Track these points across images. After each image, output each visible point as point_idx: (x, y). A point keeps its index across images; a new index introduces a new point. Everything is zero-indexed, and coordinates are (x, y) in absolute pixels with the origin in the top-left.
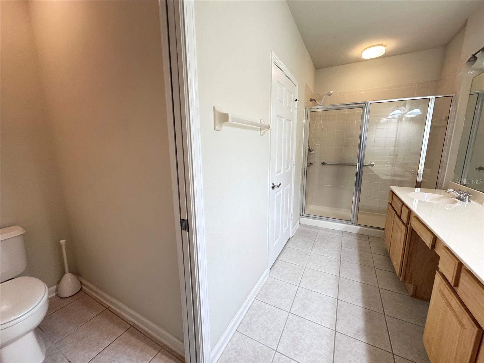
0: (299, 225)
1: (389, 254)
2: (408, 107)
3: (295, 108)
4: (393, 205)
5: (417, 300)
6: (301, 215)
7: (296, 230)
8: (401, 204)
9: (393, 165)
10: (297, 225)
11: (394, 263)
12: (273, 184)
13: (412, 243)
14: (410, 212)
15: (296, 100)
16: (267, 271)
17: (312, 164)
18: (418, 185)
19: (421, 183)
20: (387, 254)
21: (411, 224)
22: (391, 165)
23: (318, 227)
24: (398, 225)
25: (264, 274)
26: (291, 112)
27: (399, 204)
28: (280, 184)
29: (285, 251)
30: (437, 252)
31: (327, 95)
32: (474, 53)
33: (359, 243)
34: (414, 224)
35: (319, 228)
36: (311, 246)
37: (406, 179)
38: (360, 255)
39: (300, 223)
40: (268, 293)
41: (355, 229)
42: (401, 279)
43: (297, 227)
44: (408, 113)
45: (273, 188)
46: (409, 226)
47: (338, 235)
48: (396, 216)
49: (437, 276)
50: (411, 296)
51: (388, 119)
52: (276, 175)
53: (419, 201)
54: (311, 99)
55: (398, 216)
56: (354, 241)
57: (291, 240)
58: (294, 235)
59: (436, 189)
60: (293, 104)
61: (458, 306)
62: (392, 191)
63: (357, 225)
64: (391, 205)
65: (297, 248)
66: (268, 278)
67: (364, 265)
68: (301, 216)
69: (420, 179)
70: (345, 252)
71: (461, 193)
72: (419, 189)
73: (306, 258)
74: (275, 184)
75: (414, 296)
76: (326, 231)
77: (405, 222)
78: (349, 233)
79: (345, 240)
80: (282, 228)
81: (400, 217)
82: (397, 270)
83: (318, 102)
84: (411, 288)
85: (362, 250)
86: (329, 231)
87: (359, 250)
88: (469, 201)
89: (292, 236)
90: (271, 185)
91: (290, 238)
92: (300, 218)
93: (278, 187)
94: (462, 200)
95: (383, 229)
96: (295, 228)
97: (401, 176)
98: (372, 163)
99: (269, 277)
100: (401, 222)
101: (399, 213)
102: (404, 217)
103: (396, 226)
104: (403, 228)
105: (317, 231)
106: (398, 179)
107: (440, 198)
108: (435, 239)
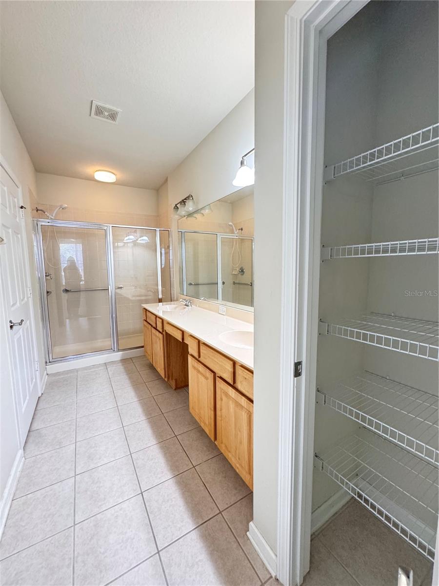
0: (47, 376)
1: (153, 365)
2: (138, 234)
3: (22, 217)
4: (148, 321)
5: (178, 390)
6: (48, 362)
7: (45, 384)
8: (155, 317)
9: (136, 287)
10: (45, 377)
11: (159, 370)
12: (11, 322)
13: (168, 345)
14: (163, 320)
15: (22, 207)
16: (21, 452)
17: (51, 292)
18: (160, 301)
19: (161, 299)
20: (152, 367)
21: (165, 331)
22: (134, 287)
23: (75, 369)
24: (156, 336)
25: (18, 458)
26: (17, 221)
27: (153, 318)
28: (22, 321)
29: (38, 415)
30: (186, 342)
31: (60, 209)
32: (176, 203)
33: (125, 368)
34: (168, 329)
35: (77, 370)
36: (74, 393)
37: (150, 297)
38: (130, 378)
39: (47, 374)
40: (34, 478)
41: (117, 356)
42: (166, 379)
43: (46, 380)
44: (140, 239)
45: (11, 327)
46: (164, 333)
47: (102, 368)
48: (153, 329)
49: (189, 358)
50: (175, 389)
51: (124, 243)
52: (13, 309)
53: (163, 311)
54: (37, 208)
55: (154, 328)
56: (120, 368)
57: (42, 399)
58: (44, 392)
59: (171, 301)
60: (19, 211)
61: (203, 369)
62: (145, 309)
63: (119, 350)
64: (146, 321)
65: (55, 404)
66: (25, 461)
67: (136, 385)
68: (47, 364)
69: (160, 296)
70: (114, 381)
71: (186, 301)
72: (161, 303)
73: (73, 409)
74: (13, 322)
75: (177, 388)
76: (86, 370)
77: (161, 330)
78: (113, 363)
79: (111, 371)
80: (28, 384)
81: (156, 329)
82: (162, 373)
83: (48, 215)
84: (173, 383)
85: (129, 373)
86: (90, 369)
87: (127, 374)
88: (191, 306)
89: (42, 394)
90: (9, 324)
91: (39, 398)
92: (47, 367)
93: (20, 324)
94: (187, 306)
95: (143, 347)
96: (44, 383)
97: (146, 296)
98: (120, 286)
99: (25, 459)
100: (158, 332)
101: (154, 325)
102: (159, 327)
103: (154, 337)
104: (161, 336)
105: (76, 374)
106: (143, 298)
107: (176, 308)
108: (183, 332)
